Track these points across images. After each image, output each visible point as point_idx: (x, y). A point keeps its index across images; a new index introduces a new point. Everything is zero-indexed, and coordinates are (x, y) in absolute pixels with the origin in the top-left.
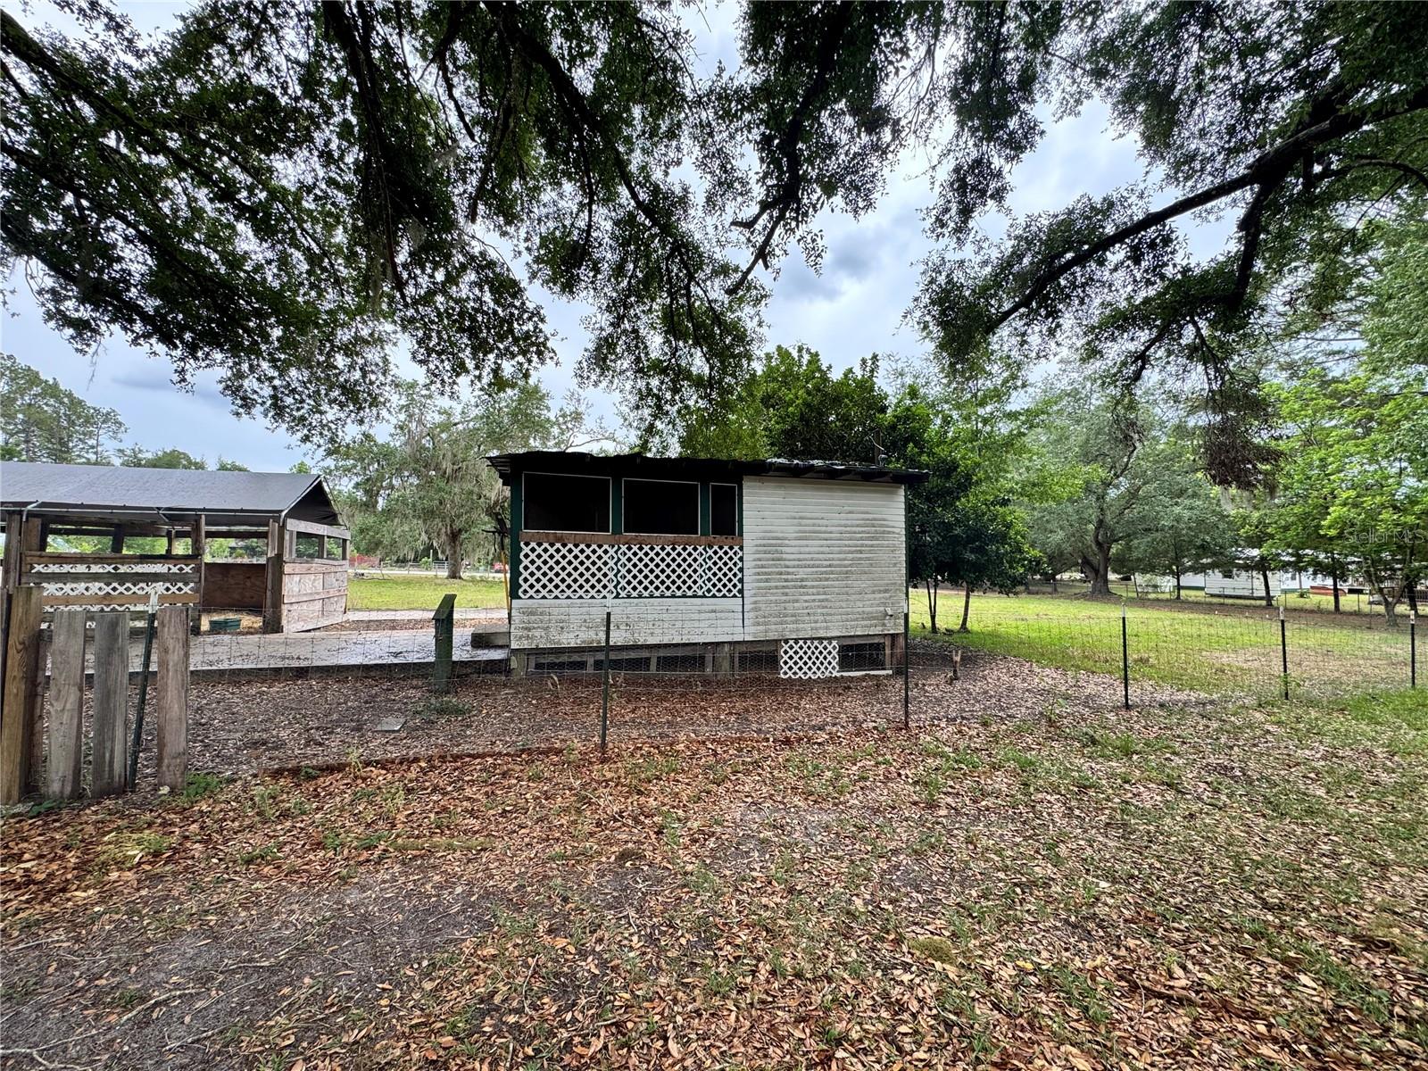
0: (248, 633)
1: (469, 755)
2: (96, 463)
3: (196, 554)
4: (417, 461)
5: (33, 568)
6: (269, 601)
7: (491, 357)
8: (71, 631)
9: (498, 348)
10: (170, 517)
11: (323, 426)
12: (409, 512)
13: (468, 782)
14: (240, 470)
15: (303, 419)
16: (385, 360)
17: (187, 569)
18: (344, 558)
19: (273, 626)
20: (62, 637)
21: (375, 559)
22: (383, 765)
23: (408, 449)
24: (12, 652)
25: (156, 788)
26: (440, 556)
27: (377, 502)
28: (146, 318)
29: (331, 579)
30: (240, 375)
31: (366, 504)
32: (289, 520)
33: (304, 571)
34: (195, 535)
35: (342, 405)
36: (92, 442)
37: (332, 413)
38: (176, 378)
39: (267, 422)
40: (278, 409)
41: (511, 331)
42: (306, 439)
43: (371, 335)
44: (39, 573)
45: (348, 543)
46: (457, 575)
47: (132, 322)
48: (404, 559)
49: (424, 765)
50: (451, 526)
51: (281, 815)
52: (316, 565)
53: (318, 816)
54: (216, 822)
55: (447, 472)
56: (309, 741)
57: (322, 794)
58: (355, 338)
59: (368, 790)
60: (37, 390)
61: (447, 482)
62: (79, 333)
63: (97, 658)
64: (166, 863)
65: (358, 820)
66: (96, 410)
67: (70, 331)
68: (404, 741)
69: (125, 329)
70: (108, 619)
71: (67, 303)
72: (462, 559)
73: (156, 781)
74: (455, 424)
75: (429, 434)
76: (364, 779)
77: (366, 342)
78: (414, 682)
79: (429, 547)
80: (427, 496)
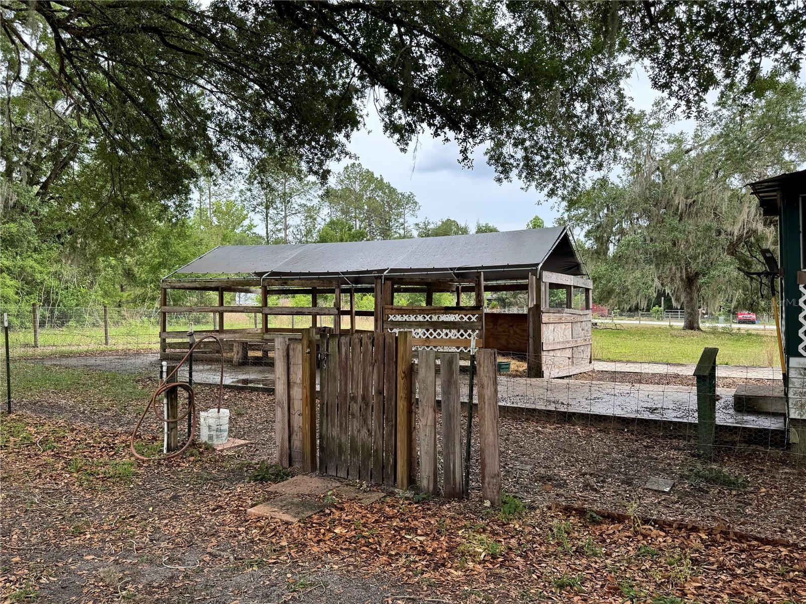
0: (515, 376)
1: (756, 539)
2: (404, 237)
3: (478, 307)
4: (646, 200)
5: (388, 318)
6: (531, 348)
7: (746, 57)
8: (428, 366)
9: (756, 44)
10: (458, 275)
11: (565, 176)
12: (641, 257)
13: (761, 569)
14: (491, 231)
15: (549, 173)
16: (621, 96)
17: (474, 319)
18: (587, 308)
19: (536, 371)
20: (423, 370)
21: (606, 309)
22: (662, 526)
23: (637, 189)
24: (399, 378)
25: (481, 500)
26: (674, 304)
27: (608, 249)
28: (441, 111)
29: (577, 328)
30: (500, 145)
31: (597, 252)
32: (545, 273)
33: (557, 320)
34: (476, 289)
35: (582, 153)
36: (401, 220)
37: (573, 162)
38: (461, 157)
39: (521, 183)
40: (529, 168)
41: (773, 18)
42: (552, 193)
43: (606, 73)
44: (392, 321)
45: (591, 292)
46: (695, 325)
47: (434, 117)
48: (637, 308)
49: (704, 537)
50: (686, 270)
51: (575, 552)
52: (566, 314)
53: (608, 561)
54: (528, 542)
55: (680, 208)
56: (587, 486)
57: (608, 541)
58: (592, 81)
59: (651, 548)
60: (373, 186)
61: (680, 220)
62: (402, 136)
63: (443, 388)
64: (501, 567)
65: (647, 577)
66: (403, 195)
67: (397, 136)
68: (677, 506)
69: (430, 125)
70: (447, 358)
71: (396, 115)
72: (699, 308)
73: (481, 494)
74: (687, 152)
75: (658, 169)
76: (645, 536)
77: (602, 82)
78: (675, 442)
79: (661, 294)
80: (659, 238)
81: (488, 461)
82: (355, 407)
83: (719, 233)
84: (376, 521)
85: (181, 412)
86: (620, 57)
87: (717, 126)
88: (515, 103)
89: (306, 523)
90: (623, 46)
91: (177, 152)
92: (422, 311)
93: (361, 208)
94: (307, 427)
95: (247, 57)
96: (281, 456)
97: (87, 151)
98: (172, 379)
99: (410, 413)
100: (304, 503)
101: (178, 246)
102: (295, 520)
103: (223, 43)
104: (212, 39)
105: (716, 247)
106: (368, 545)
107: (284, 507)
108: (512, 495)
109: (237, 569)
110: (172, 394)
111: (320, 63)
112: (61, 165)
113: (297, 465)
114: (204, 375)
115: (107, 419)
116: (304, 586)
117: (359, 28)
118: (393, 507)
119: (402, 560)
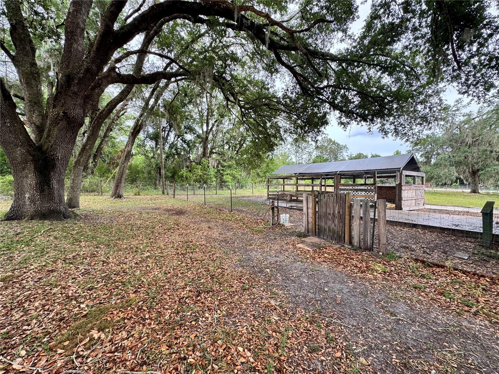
0: (391, 209)
2: (343, 160)
3: (374, 184)
4: (451, 141)
5: (339, 187)
6: (397, 199)
8: (357, 205)
10: (366, 173)
11: (413, 134)
12: (448, 164)
15: (406, 133)
16: (441, 100)
17: (372, 188)
18: (423, 184)
19: (399, 207)
20: (355, 206)
21: (430, 184)
22: (464, 272)
23: (446, 136)
24: (346, 208)
25: (378, 252)
27: (431, 161)
28: (360, 116)
29: (418, 192)
30: (383, 125)
31: (426, 162)
32: (403, 171)
33: (409, 189)
34: (374, 177)
35: (421, 124)
36: (342, 154)
37: (417, 129)
38: (368, 131)
39: (393, 138)
40: (396, 132)
42: (407, 140)
43: (433, 92)
44: (340, 189)
45: (424, 178)
46: (477, 191)
47: (357, 118)
48: (445, 184)
49: (488, 280)
50: (472, 168)
51: (421, 276)
52: (413, 186)
53: (437, 282)
54: (399, 269)
55: (469, 142)
56: (424, 252)
57: (436, 274)
58: (426, 96)
59: (459, 280)
60: (331, 143)
61: (469, 147)
62: (345, 126)
63: (363, 212)
64: (388, 276)
65: (457, 291)
66: (342, 146)
67: (343, 126)
68: (472, 265)
69: (355, 121)
70: (365, 202)
71: (342, 119)
72: (479, 184)
73: (378, 250)
74: (474, 119)
75: (457, 127)
76: (455, 275)
77: (431, 96)
78: (469, 239)
79: (457, 178)
80: (457, 156)
81: (381, 239)
82: (330, 217)
83: (492, 152)
84: (338, 254)
85: (276, 214)
86: (440, 84)
87: (491, 106)
88: (391, 110)
89: (315, 251)
90: (442, 79)
91: (272, 139)
92: (351, 185)
93: (327, 151)
94: (314, 222)
95: (293, 108)
96: (305, 230)
97: (248, 141)
98: (273, 205)
99: (350, 220)
100: (313, 245)
101: (271, 166)
102: (311, 250)
103: (286, 105)
104: (282, 104)
105: (490, 158)
106: (336, 261)
107: (308, 245)
108: (391, 252)
109: (294, 262)
110: (273, 209)
111: (315, 106)
112: (241, 146)
113: (310, 233)
114: (282, 204)
115: (255, 215)
116: (316, 271)
117: (330, 93)
118: (344, 250)
119: (349, 268)
